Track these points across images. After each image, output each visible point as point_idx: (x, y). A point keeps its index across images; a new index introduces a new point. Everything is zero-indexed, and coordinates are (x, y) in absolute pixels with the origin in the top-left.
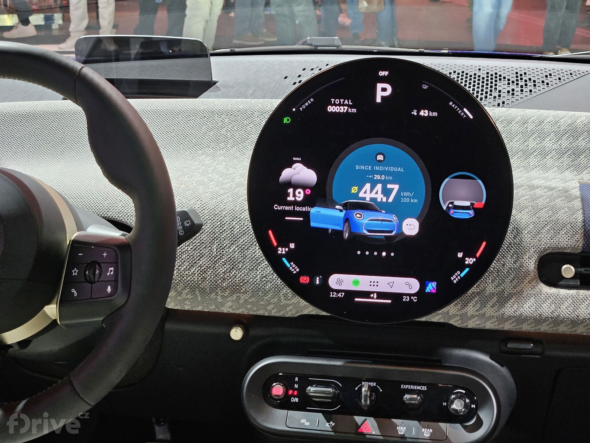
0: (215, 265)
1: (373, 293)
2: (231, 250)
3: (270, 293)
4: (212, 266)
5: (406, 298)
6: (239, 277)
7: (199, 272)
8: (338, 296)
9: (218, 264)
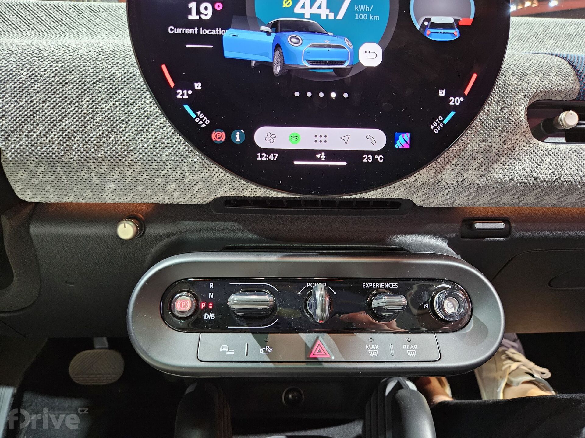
0: (85, 127)
1: (320, 152)
2: (109, 105)
3: (168, 164)
4: (81, 129)
5: (368, 158)
6: (121, 143)
7: (61, 138)
8: (270, 158)
9: (89, 126)
